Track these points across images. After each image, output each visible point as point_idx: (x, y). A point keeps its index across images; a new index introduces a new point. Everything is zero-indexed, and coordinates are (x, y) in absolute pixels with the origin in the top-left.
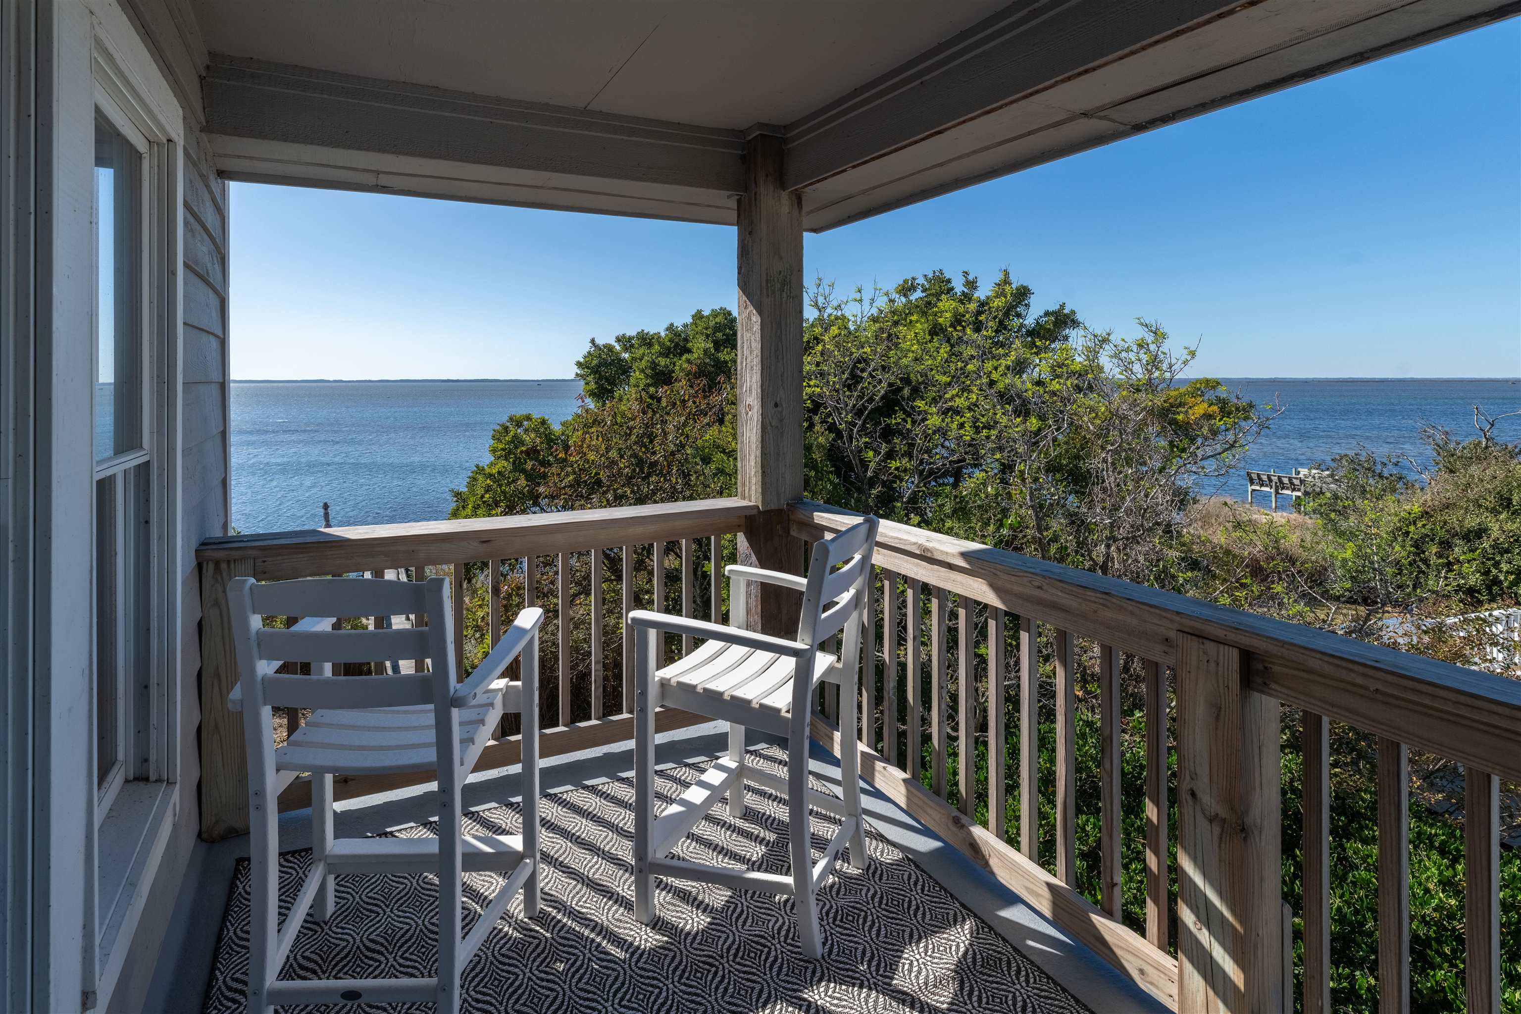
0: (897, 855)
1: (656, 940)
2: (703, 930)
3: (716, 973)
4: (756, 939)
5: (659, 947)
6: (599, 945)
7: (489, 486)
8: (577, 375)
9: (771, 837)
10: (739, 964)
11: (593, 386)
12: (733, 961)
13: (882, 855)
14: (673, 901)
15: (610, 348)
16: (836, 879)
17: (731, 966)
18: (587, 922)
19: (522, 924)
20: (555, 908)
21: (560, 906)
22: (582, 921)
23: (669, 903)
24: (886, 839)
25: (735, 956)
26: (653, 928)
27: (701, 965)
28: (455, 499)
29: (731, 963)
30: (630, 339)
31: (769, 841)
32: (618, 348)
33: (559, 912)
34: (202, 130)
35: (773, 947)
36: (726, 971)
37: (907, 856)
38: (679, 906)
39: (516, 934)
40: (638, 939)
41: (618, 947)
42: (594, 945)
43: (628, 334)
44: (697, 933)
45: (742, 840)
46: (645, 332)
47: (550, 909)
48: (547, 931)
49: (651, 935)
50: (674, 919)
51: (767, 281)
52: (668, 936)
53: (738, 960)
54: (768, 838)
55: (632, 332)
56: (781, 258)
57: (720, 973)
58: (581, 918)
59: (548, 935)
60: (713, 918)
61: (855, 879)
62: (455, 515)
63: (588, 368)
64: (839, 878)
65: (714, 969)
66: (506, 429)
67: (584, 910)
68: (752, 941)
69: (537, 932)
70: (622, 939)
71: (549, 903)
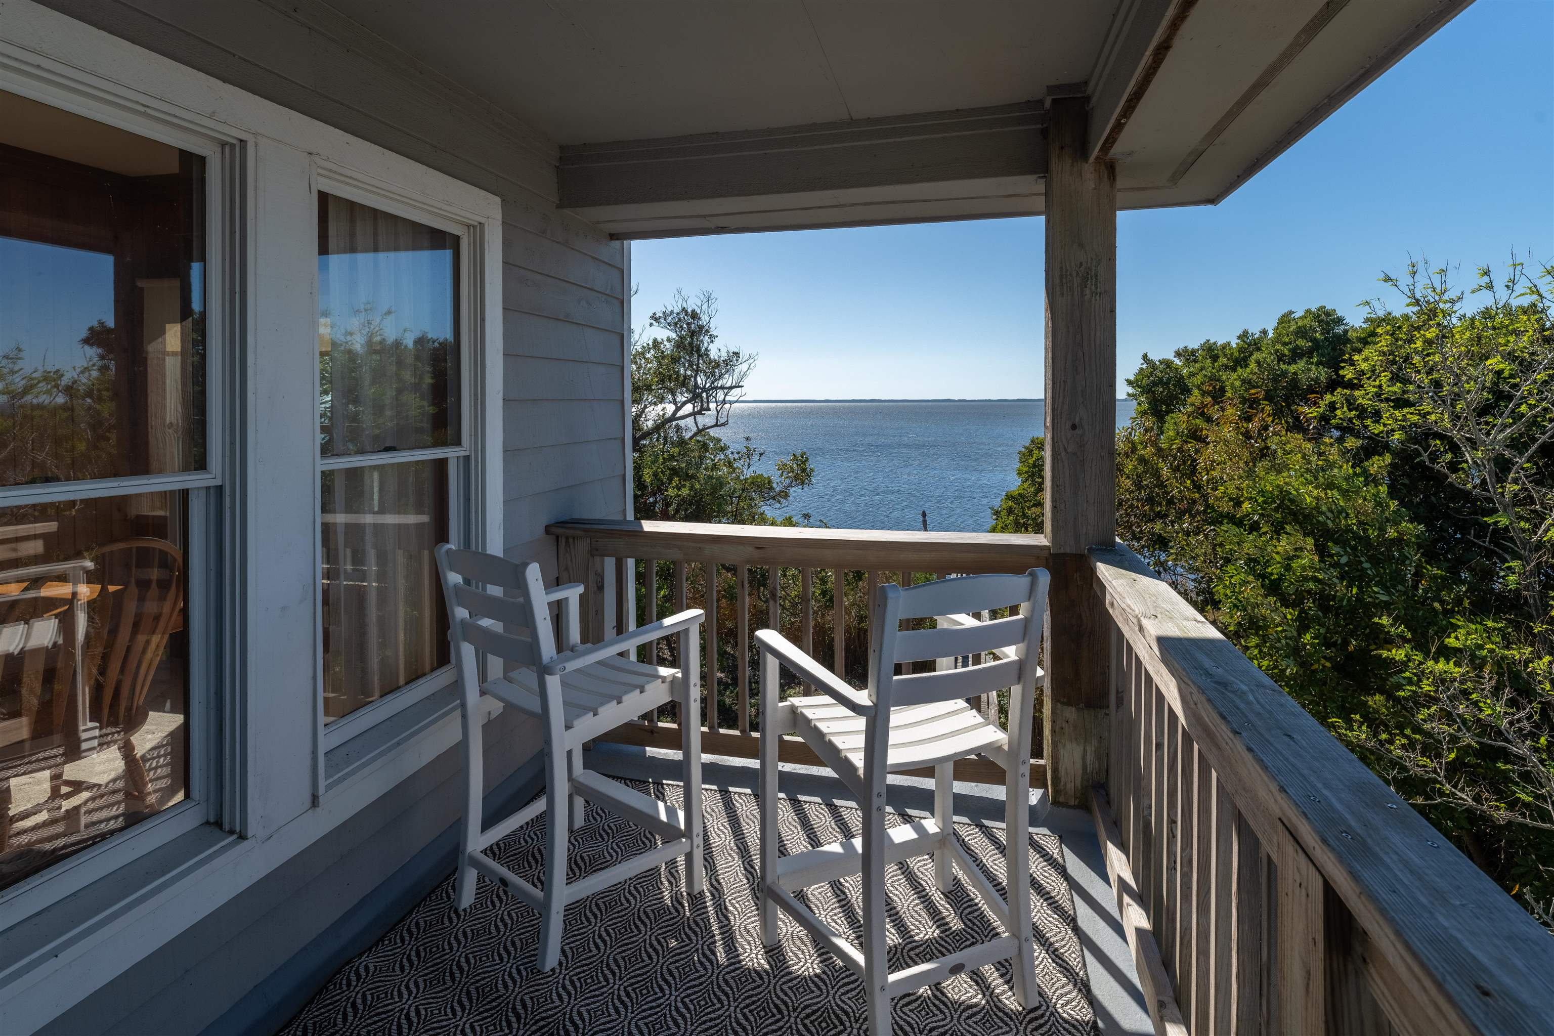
0: (1084, 1013)
1: (759, 963)
2: (805, 978)
3: (778, 1021)
4: (839, 1012)
5: (755, 971)
6: (715, 942)
7: (1011, 507)
8: (1129, 395)
9: (956, 924)
10: (805, 1025)
11: (1146, 406)
12: (802, 1020)
13: (1063, 1006)
14: (805, 939)
15: (1168, 364)
16: (983, 1002)
17: (796, 1023)
18: (723, 919)
19: (679, 896)
20: (712, 895)
21: (717, 896)
22: (720, 916)
23: (799, 938)
24: (1089, 991)
25: (808, 1016)
26: (766, 953)
27: (771, 1006)
28: (994, 517)
29: (798, 1020)
30: (1193, 352)
31: (951, 928)
32: (1177, 362)
33: (712, 900)
34: (559, 207)
35: (849, 1030)
36: (788, 1025)
37: (1095, 1022)
38: (806, 945)
39: (668, 902)
40: (746, 954)
41: (725, 952)
42: (711, 940)
43: (1190, 347)
44: (796, 978)
45: (923, 914)
46: (1212, 341)
47: (708, 894)
48: (690, 910)
49: (760, 957)
50: (791, 954)
51: (1061, 277)
52: (771, 966)
53: (807, 1021)
54: (951, 925)
55: (1194, 344)
56: (1081, 245)
57: (781, 1024)
58: (722, 913)
59: (688, 914)
60: (824, 972)
61: (1006, 1014)
62: (993, 530)
63: (1139, 387)
64: (988, 1002)
65: (779, 1016)
66: (1030, 452)
67: (731, 908)
68: (834, 1012)
69: (683, 907)
70: (735, 947)
71: (712, 889)
